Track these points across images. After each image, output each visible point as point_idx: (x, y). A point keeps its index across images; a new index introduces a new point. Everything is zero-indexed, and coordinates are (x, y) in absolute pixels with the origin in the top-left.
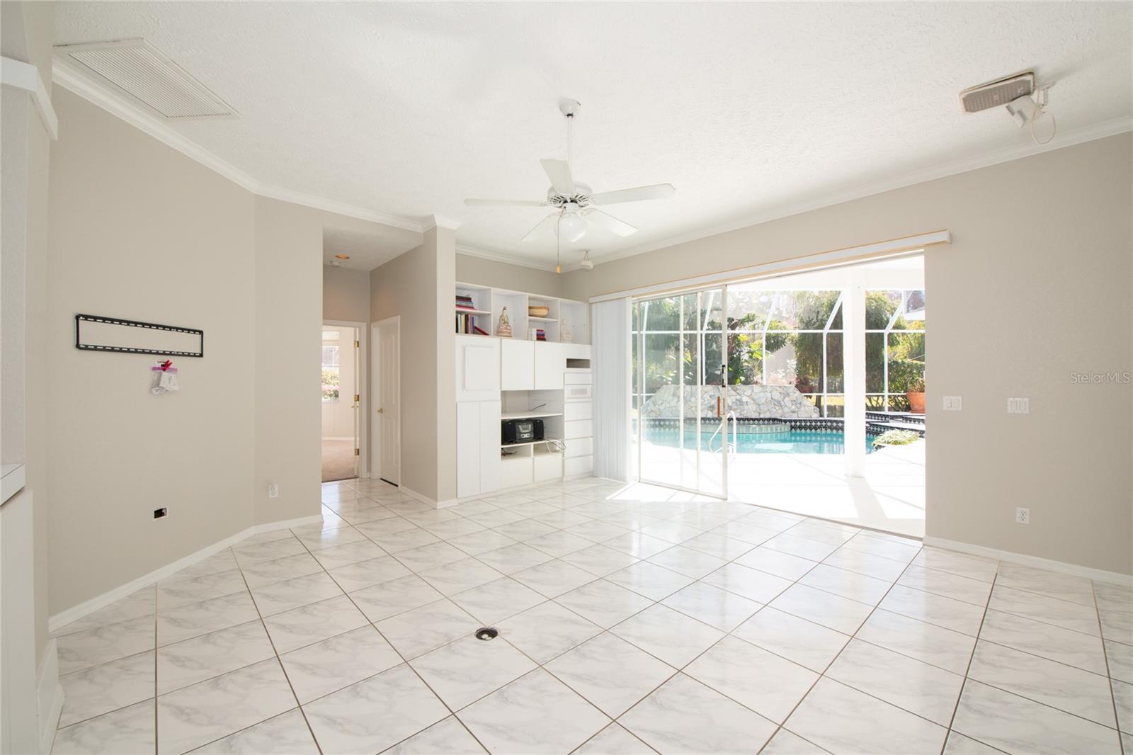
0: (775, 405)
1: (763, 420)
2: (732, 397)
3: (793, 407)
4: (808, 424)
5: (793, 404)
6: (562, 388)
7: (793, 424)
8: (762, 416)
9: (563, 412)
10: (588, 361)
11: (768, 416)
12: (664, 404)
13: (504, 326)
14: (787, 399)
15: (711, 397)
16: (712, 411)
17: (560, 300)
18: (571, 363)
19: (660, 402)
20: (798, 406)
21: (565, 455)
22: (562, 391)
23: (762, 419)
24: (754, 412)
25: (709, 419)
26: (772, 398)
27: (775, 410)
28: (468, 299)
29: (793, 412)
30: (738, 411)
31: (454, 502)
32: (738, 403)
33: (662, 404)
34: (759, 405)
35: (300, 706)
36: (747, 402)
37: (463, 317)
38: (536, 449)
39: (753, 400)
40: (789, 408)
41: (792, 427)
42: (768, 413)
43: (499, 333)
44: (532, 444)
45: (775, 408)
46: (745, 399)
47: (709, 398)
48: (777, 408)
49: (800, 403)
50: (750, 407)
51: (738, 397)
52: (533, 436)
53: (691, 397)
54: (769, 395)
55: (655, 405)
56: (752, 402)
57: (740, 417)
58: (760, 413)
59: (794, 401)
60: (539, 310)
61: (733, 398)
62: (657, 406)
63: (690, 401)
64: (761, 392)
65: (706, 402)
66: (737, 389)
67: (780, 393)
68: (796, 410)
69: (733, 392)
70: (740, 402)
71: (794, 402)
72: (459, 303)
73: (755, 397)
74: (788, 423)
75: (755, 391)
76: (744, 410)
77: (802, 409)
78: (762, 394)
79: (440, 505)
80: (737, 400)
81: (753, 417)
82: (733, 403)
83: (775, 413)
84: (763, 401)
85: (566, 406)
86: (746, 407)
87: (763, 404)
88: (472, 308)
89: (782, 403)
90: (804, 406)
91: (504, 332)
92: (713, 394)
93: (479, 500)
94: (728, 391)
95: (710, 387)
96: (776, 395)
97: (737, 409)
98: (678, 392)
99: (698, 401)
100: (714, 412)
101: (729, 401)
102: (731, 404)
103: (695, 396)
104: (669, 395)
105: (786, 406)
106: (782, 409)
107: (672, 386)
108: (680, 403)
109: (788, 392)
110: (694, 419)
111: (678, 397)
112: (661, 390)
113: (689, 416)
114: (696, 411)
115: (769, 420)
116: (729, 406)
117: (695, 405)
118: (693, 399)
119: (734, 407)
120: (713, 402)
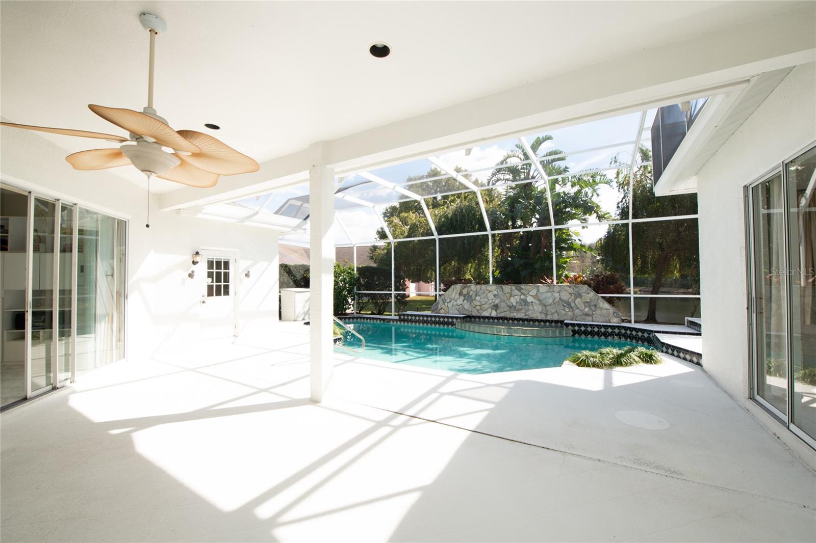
0: (564, 306)
1: (551, 322)
2: (516, 297)
3: (587, 309)
5: (585, 307)
7: (576, 328)
8: (549, 318)
11: (556, 317)
12: (452, 303)
14: (578, 300)
15: (495, 296)
16: (496, 310)
19: (448, 300)
20: (593, 308)
23: (547, 321)
24: (541, 313)
25: (493, 318)
26: (560, 298)
27: (564, 312)
29: (588, 315)
30: (523, 311)
32: (523, 304)
33: (450, 301)
34: (545, 306)
36: (532, 302)
39: (539, 300)
40: (582, 311)
42: (556, 315)
45: (564, 310)
46: (530, 299)
47: (493, 297)
48: (567, 310)
49: (595, 306)
50: (535, 307)
51: (522, 297)
53: (476, 296)
54: (557, 295)
55: (444, 303)
56: (538, 302)
57: (525, 317)
58: (547, 315)
59: (587, 302)
61: (518, 298)
62: (446, 304)
63: (475, 299)
64: (547, 292)
65: (490, 301)
66: (521, 289)
67: (570, 294)
68: (591, 312)
69: (517, 292)
70: (525, 302)
71: (587, 304)
73: (542, 297)
75: (540, 291)
76: (528, 310)
77: (598, 312)
78: (549, 294)
80: (522, 300)
81: (539, 318)
82: (517, 302)
83: (564, 315)
84: (551, 301)
86: (531, 308)
87: (550, 305)
89: (573, 305)
90: (601, 309)
92: (496, 293)
94: (511, 290)
95: (494, 287)
96: (565, 296)
97: (521, 309)
98: (465, 292)
99: (482, 300)
100: (498, 311)
101: (513, 301)
102: (514, 304)
103: (479, 296)
104: (456, 294)
105: (578, 308)
106: (573, 311)
107: (459, 285)
108: (465, 301)
109: (580, 292)
110: (475, 317)
111: (465, 296)
112: (450, 289)
113: (474, 314)
114: (481, 309)
115: (557, 322)
116: (513, 306)
117: (479, 304)
118: (478, 298)
119: (518, 307)
120: (497, 301)
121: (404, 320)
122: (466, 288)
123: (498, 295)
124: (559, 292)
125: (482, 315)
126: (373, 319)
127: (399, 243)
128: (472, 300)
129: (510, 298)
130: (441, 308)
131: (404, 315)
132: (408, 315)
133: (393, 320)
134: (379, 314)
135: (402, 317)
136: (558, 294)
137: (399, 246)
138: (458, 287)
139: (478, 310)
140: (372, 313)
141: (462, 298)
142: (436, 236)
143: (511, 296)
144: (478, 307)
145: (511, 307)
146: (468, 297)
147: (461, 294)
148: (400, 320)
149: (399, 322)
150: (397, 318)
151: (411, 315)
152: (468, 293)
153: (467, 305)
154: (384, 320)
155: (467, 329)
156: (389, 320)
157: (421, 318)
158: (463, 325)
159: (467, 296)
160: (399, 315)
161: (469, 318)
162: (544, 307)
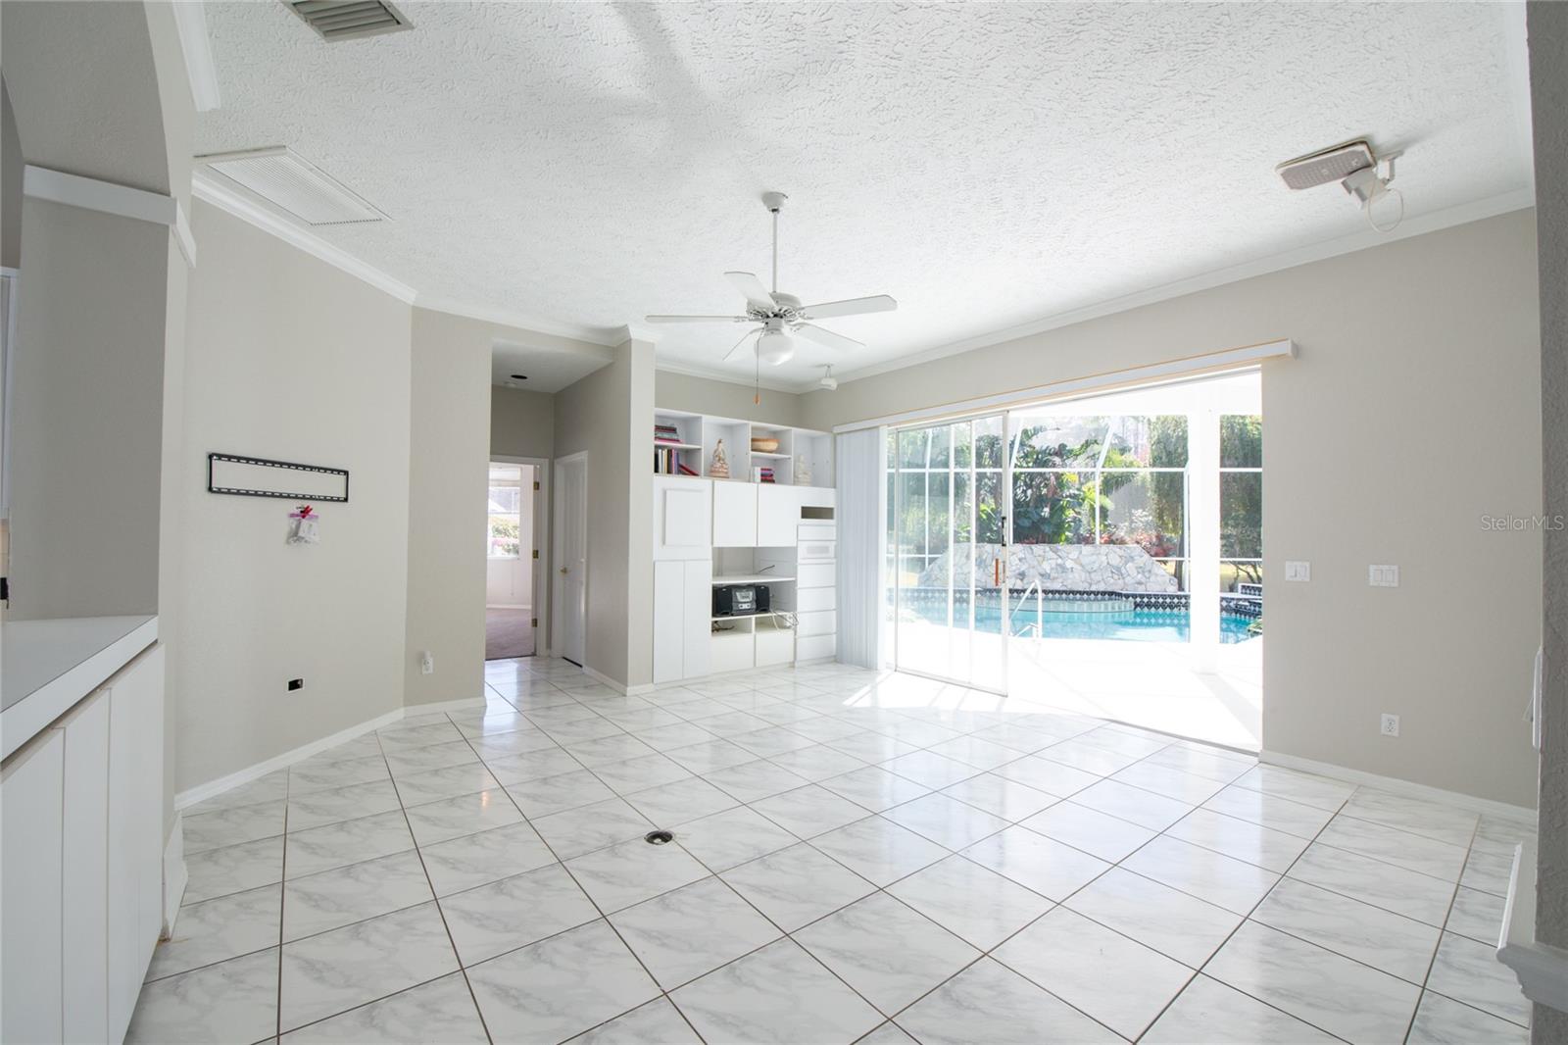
0: (1112, 572)
1: (1096, 593)
2: (1050, 561)
3: (1140, 576)
4: (1161, 600)
5: (1139, 573)
6: (795, 545)
7: (1138, 600)
8: (1094, 588)
9: (795, 574)
10: (831, 509)
11: (1102, 588)
12: (954, 570)
13: (719, 465)
14: (1130, 564)
15: (1020, 560)
16: (1022, 580)
17: (795, 430)
18: (808, 513)
20: (1147, 574)
21: (798, 634)
22: (794, 550)
23: (1093, 592)
24: (1083, 582)
26: (1108, 563)
27: (1112, 580)
28: (673, 430)
29: (1140, 583)
30: (1060, 580)
31: (650, 687)
32: (1059, 570)
34: (1090, 573)
35: (436, 899)
36: (1072, 568)
37: (665, 452)
38: (760, 624)
39: (1081, 565)
40: (1134, 578)
41: (1137, 605)
42: (1102, 584)
43: (712, 473)
44: (753, 617)
45: (1112, 578)
46: (1069, 564)
47: (1017, 561)
48: (1116, 577)
49: (1150, 571)
50: (1076, 575)
51: (1060, 561)
52: (754, 607)
53: (992, 560)
54: (1103, 558)
55: (941, 570)
56: (1080, 568)
58: (1091, 585)
59: (1141, 567)
60: (765, 443)
61: (1053, 563)
62: (944, 572)
64: (1091, 555)
65: (1014, 568)
66: (1058, 550)
67: (1120, 557)
68: (1143, 580)
69: (1051, 554)
70: (1063, 568)
71: (1140, 569)
72: (659, 435)
73: (1084, 561)
74: (1131, 598)
75: (1083, 553)
76: (1068, 579)
77: (1152, 579)
78: (1094, 558)
79: (631, 690)
80: (1057, 565)
81: (1081, 589)
82: (1052, 569)
83: (1112, 584)
84: (1096, 567)
85: (800, 570)
86: (1070, 575)
87: (1095, 571)
88: (678, 441)
89: (1123, 571)
90: (1157, 575)
91: (719, 472)
92: (1023, 556)
93: (681, 686)
94: (1043, 552)
95: (1019, 547)
96: (1115, 561)
97: (1057, 578)
100: (1025, 581)
101: (1046, 567)
102: (1049, 571)
104: (961, 557)
105: (1129, 575)
106: (1124, 578)
107: (963, 544)
108: (976, 568)
109: (1133, 555)
113: (989, 586)
116: (1047, 573)
119: (1053, 575)
120: (1023, 568)
123: (1025, 558)
124: (1106, 555)
128: (986, 566)
130: (937, 579)
136: (1105, 558)
138: (964, 547)
143: (1043, 560)
145: (1043, 575)
146: (980, 562)
153: (978, 573)
161: (983, 592)
162: (1088, 574)
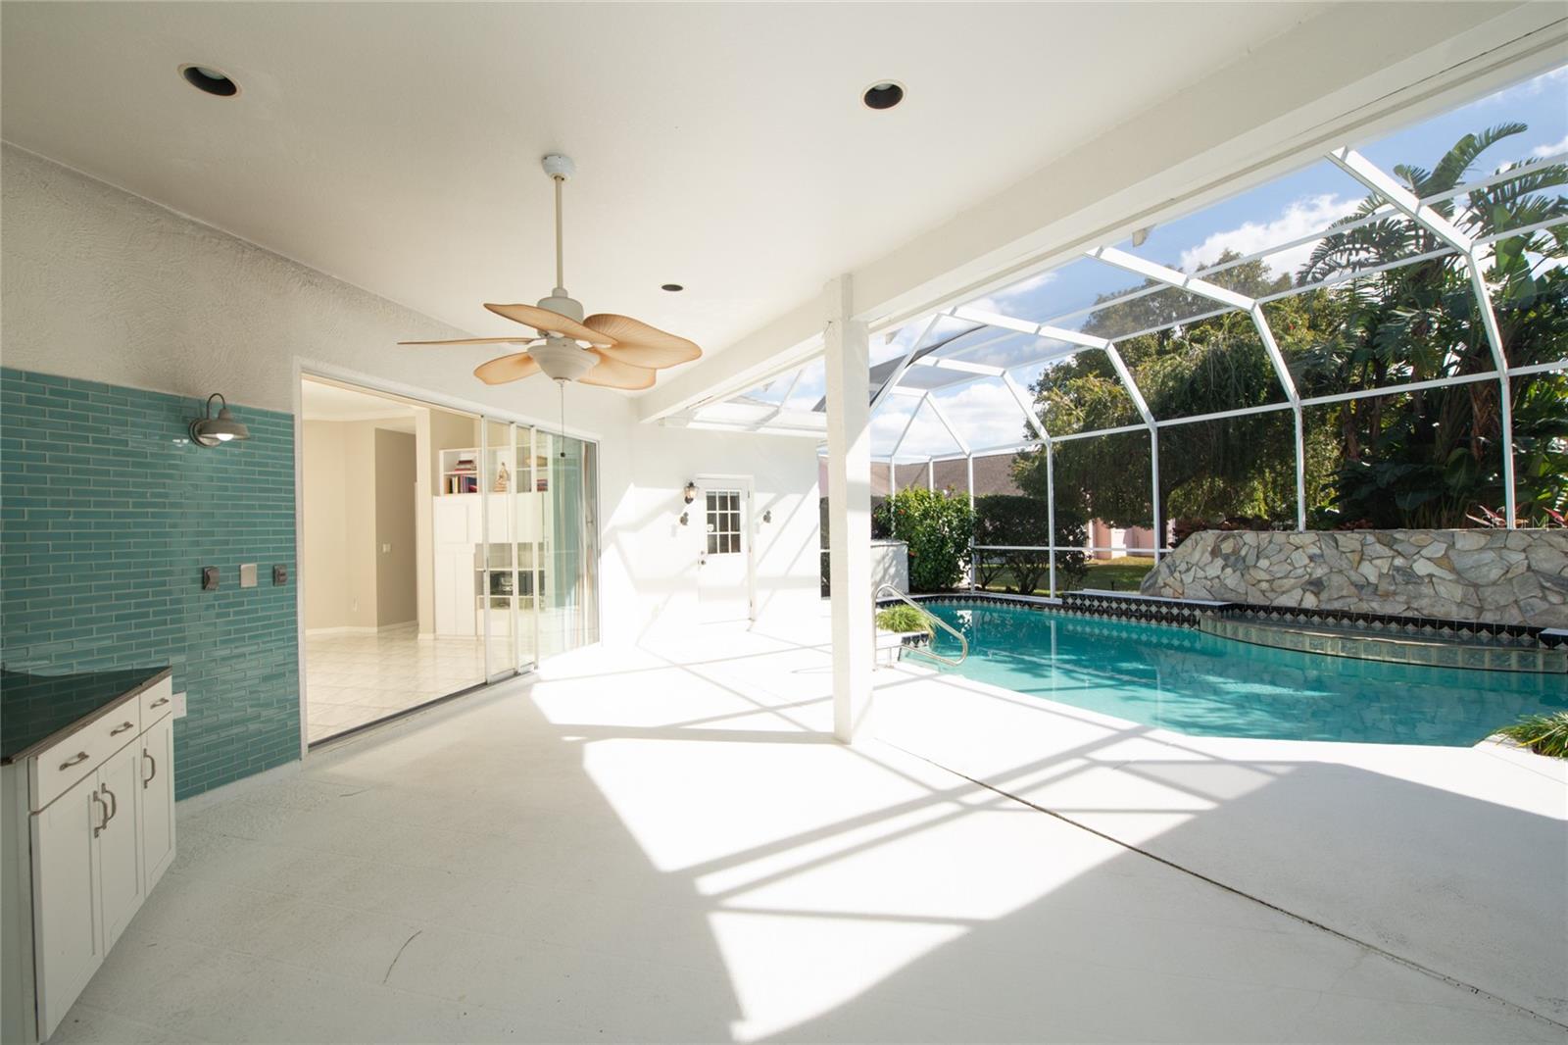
0: (1543, 588)
1: (1496, 629)
2: (1378, 562)
8: (1489, 618)
11: (1513, 618)
12: (1192, 573)
15: (1312, 558)
16: (1317, 594)
19: (1183, 567)
23: (1488, 627)
24: (1460, 605)
25: (1306, 612)
26: (1529, 568)
27: (1542, 605)
30: (1402, 598)
32: (1399, 578)
33: (1188, 570)
34: (1476, 586)
36: (1431, 576)
39: (1453, 570)
42: (1515, 611)
45: (1544, 598)
46: (1422, 567)
47: (1307, 561)
48: (1554, 599)
50: (1442, 590)
51: (1399, 562)
53: (1258, 558)
54: (1517, 558)
55: (1172, 573)
56: (1451, 577)
57: (1409, 614)
58: (1481, 610)
61: (1384, 566)
62: (1177, 575)
63: (1255, 566)
64: (1482, 549)
65: (1300, 571)
69: (1380, 549)
70: (1409, 576)
73: (1462, 562)
75: (1458, 546)
76: (1419, 596)
78: (1489, 556)
80: (1398, 569)
81: (1456, 615)
82: (1381, 576)
83: (1546, 612)
84: (1495, 573)
86: (1426, 590)
87: (1494, 583)
92: (1317, 551)
94: (1362, 545)
95: (1311, 536)
96: (1548, 561)
97: (1395, 593)
98: (1227, 547)
99: (1275, 568)
100: (1324, 596)
101: (1369, 571)
102: (1373, 579)
103: (1267, 557)
104: (1203, 553)
107: (1210, 531)
108: (1229, 570)
110: (1254, 608)
111: (1226, 557)
112: (1188, 542)
113: (1251, 601)
114: (1273, 590)
115: (1516, 631)
116: (1369, 583)
117: (1268, 577)
118: (1264, 563)
119: (1384, 586)
120: (1319, 572)
121: (1075, 608)
122: (1231, 540)
123: (1322, 556)
124: (1524, 550)
125: (1276, 603)
126: (1008, 602)
127: (1065, 444)
128: (1248, 568)
129: (1359, 563)
130: (1166, 585)
131: (1074, 596)
132: (1083, 597)
133: (1051, 606)
134: (1024, 591)
135: (1070, 601)
136: (1522, 556)
137: (1065, 452)
138: (1210, 536)
139: (1263, 592)
140: (1009, 591)
141: (1219, 562)
142: (1150, 424)
143: (1361, 559)
144: (1264, 586)
145: (1362, 587)
146: (1233, 560)
147: (1215, 552)
148: (1065, 606)
149: (1062, 611)
150: (1059, 601)
151: (1091, 598)
152: (1236, 552)
153: (1231, 578)
154: (1030, 604)
155: (1229, 634)
156: (1042, 606)
157: (1114, 605)
158: (1219, 625)
159: (1233, 558)
160: (1063, 597)
161: (1235, 610)
162: (1472, 589)
